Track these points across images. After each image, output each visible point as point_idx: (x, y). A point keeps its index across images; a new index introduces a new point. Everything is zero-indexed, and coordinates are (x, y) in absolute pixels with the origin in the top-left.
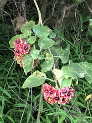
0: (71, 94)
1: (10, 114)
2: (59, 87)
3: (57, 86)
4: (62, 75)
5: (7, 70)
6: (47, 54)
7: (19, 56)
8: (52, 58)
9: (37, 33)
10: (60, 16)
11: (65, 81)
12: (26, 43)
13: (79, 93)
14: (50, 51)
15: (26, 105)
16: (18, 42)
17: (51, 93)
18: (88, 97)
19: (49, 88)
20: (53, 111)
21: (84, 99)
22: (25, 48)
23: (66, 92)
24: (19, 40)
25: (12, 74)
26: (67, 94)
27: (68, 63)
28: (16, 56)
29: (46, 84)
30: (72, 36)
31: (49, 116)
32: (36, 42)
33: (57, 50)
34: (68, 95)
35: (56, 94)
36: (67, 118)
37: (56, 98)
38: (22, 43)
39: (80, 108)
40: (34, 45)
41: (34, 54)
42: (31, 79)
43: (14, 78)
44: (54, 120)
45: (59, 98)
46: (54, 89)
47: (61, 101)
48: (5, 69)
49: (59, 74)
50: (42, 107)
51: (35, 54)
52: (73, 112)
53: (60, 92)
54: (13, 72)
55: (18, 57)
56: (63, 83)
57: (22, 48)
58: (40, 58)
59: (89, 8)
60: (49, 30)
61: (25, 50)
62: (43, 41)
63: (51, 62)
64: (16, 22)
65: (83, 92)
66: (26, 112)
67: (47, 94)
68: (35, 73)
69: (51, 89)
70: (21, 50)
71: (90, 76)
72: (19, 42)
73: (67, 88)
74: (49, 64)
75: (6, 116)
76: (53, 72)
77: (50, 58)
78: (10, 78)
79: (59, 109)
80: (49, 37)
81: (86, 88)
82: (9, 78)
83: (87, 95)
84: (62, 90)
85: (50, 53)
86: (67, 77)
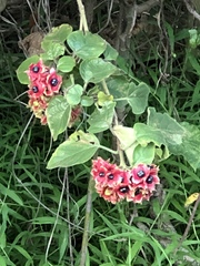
0: (154, 180)
1: (23, 243)
2: (128, 165)
3: (122, 163)
4: (134, 138)
5: (11, 149)
6: (100, 94)
7: (39, 100)
8: (111, 102)
9: (77, 48)
10: (125, 26)
11: (141, 151)
12: (52, 70)
13: (172, 192)
14: (106, 87)
15: (56, 221)
16: (36, 70)
17: (110, 179)
18: (192, 199)
19: (106, 166)
20: (115, 231)
21: (182, 205)
22: (51, 81)
23: (143, 176)
24: (39, 64)
25: (23, 157)
26: (145, 179)
27: (146, 113)
28: (33, 100)
29: (99, 158)
30: (151, 72)
31: (106, 242)
32: (76, 70)
33: (120, 87)
34: (147, 181)
35: (120, 179)
36: (146, 247)
37: (121, 188)
38: (44, 70)
39: (173, 224)
40: (71, 76)
41: (71, 95)
42: (67, 149)
43: (28, 166)
44: (118, 251)
45: (127, 187)
46: (117, 168)
47: (133, 195)
48: (7, 147)
49: (126, 136)
50: (92, 225)
51: (73, 95)
52: (159, 232)
53: (130, 174)
54: (24, 153)
55: (36, 103)
56: (137, 155)
57: (44, 82)
58: (85, 103)
59: (188, 7)
60: (104, 43)
61: (53, 85)
62: (91, 66)
63: (108, 112)
64: (28, 44)
65: (180, 189)
66: (56, 236)
67: (101, 180)
68: (74, 135)
69: (110, 169)
70: (44, 86)
71: (194, 153)
72: (39, 69)
73: (145, 166)
74: (104, 116)
75: (13, 245)
76: (115, 133)
77: (107, 103)
78: (21, 166)
79: (130, 227)
80: (102, 56)
81: (187, 181)
82: (17, 167)
83: (188, 195)
84: (134, 172)
85: (107, 91)
86: (144, 142)
